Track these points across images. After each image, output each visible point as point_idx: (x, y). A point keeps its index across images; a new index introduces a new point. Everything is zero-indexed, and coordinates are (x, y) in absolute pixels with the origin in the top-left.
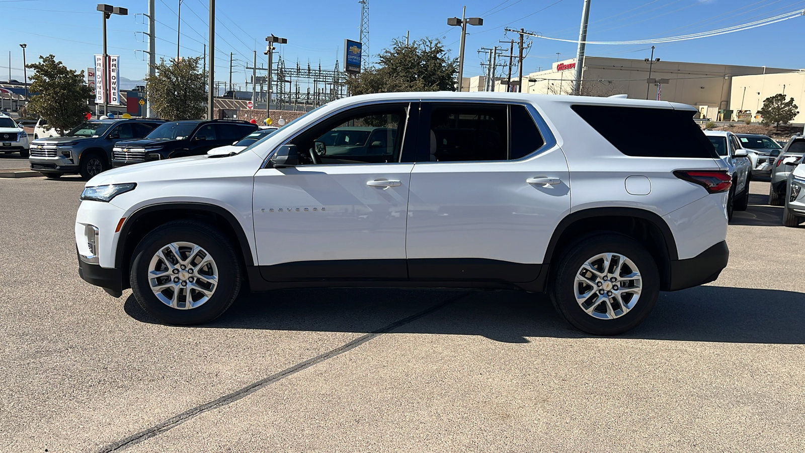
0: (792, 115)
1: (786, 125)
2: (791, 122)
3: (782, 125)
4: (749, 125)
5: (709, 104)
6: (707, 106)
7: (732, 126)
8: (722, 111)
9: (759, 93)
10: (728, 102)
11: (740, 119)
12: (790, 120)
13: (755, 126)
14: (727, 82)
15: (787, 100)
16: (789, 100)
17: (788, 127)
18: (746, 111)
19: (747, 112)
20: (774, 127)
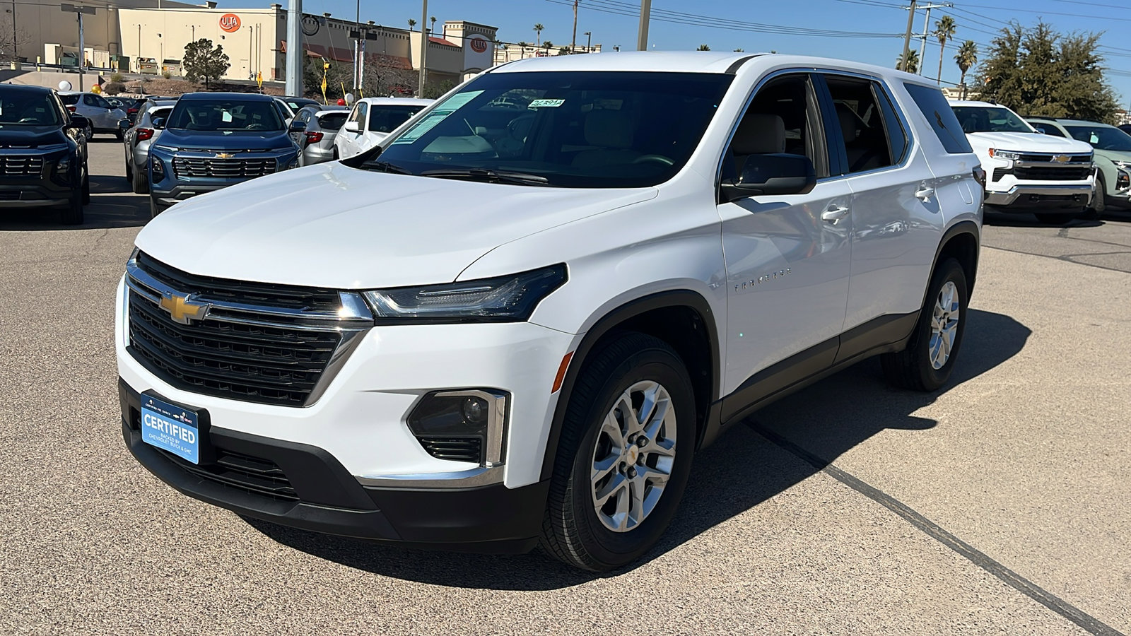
0: (222, 68)
1: (218, 82)
2: (223, 77)
3: (213, 81)
4: (169, 80)
5: (96, 47)
6: (92, 49)
7: (148, 81)
8: (114, 57)
9: (160, 35)
10: (118, 45)
11: (143, 71)
12: (222, 74)
13: (177, 82)
14: (113, 15)
15: (215, 48)
16: (217, 47)
17: (219, 85)
18: (149, 59)
19: (152, 61)
20: (203, 84)
